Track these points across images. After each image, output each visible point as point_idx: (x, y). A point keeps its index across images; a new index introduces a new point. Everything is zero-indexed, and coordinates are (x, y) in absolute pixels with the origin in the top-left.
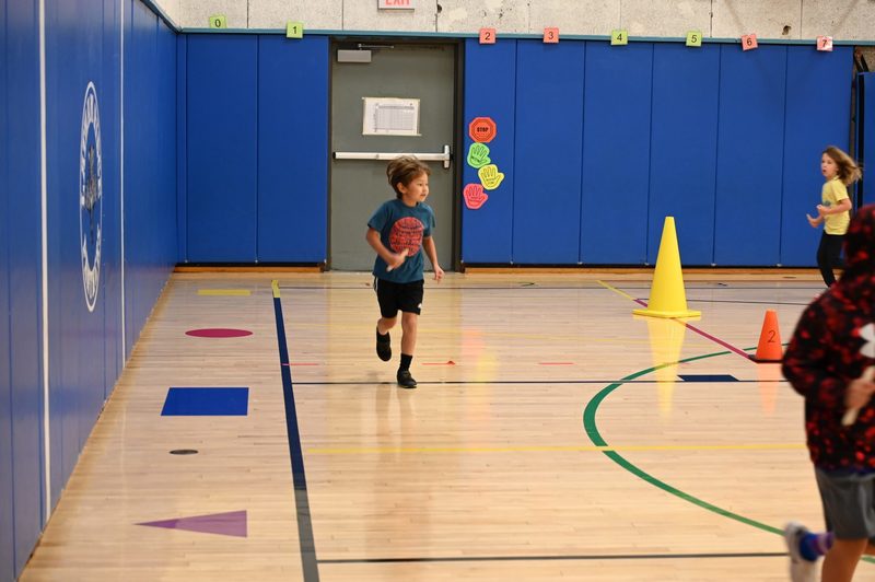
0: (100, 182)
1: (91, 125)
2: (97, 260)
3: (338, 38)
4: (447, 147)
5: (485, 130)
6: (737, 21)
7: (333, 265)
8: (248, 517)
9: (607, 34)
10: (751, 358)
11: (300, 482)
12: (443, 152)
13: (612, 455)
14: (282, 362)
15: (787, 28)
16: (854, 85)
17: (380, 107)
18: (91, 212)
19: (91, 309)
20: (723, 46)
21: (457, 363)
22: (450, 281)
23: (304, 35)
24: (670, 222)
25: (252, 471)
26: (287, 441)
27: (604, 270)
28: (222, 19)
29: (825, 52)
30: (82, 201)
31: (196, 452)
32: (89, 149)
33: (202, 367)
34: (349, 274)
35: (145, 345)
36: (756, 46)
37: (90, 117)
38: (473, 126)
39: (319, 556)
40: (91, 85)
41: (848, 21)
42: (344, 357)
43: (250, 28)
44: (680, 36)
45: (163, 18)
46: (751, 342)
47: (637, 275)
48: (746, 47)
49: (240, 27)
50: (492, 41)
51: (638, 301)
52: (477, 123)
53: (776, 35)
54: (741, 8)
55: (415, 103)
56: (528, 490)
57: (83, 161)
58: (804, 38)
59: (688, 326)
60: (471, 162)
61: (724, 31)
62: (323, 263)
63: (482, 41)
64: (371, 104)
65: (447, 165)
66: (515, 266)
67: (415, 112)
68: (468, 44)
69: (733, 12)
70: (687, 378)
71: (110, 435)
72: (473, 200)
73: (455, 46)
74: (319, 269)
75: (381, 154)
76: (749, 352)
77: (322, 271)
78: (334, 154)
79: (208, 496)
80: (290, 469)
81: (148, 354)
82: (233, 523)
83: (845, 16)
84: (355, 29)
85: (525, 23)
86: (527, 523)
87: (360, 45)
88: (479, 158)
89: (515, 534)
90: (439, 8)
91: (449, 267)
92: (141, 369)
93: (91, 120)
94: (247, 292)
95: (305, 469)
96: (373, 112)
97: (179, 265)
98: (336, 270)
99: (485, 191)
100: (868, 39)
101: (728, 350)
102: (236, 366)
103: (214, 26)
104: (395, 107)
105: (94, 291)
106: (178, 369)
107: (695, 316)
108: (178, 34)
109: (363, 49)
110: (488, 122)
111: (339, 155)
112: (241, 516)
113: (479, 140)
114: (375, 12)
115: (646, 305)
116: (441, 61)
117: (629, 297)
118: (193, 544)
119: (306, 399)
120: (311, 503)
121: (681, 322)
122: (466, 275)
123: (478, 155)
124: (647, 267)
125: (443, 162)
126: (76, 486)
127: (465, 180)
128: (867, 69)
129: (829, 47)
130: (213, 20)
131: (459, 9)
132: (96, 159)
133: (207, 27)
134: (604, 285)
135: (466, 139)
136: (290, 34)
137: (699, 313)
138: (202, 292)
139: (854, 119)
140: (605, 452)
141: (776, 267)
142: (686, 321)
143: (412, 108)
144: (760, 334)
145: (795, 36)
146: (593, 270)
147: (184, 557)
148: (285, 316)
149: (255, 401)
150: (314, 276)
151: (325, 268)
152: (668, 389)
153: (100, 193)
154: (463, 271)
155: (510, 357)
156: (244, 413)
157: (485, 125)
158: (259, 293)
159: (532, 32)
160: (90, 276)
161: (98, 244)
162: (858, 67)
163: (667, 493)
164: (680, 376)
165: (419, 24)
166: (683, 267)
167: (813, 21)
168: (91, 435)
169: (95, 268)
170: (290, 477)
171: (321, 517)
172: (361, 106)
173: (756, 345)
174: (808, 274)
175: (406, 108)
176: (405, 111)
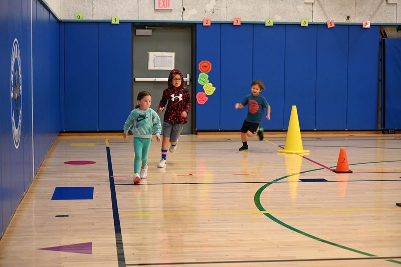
0: (21, 87)
1: (16, 59)
2: (20, 124)
3: (136, 24)
4: (188, 75)
5: (206, 66)
6: (325, 14)
8: (93, 245)
9: (264, 21)
10: (334, 171)
11: (118, 230)
12: (187, 77)
13: (268, 215)
14: (110, 175)
15: (348, 17)
16: (380, 44)
17: (156, 56)
18: (16, 101)
19: (17, 147)
20: (318, 26)
21: (194, 175)
22: (190, 138)
23: (120, 22)
24: (294, 108)
25: (95, 224)
26: (112, 211)
28: (80, 15)
29: (366, 28)
30: (12, 95)
31: (68, 216)
32: (15, 70)
33: (72, 178)
35: (45, 168)
36: (334, 26)
37: (16, 55)
38: (201, 65)
39: (127, 262)
40: (16, 40)
41: (377, 14)
43: (94, 19)
44: (298, 21)
45: (52, 13)
46: (334, 164)
47: (279, 135)
48: (329, 26)
49: (89, 19)
50: (209, 24)
51: (280, 146)
52: (202, 63)
53: (343, 20)
54: (327, 8)
55: (173, 54)
56: (227, 231)
57: (12, 76)
58: (356, 22)
59: (303, 157)
60: (200, 82)
61: (318, 19)
63: (204, 24)
64: (152, 55)
65: (188, 83)
66: (221, 131)
67: (173, 58)
68: (197, 26)
69: (323, 10)
70: (303, 180)
71: (27, 209)
72: (201, 100)
73: (192, 27)
75: (157, 79)
76: (333, 169)
78: (135, 79)
79: (74, 236)
80: (113, 223)
81: (46, 172)
82: (86, 248)
83: (376, 12)
84: (144, 19)
85: (225, 16)
86: (227, 246)
87: (146, 27)
89: (221, 251)
90: (184, 9)
91: (190, 132)
92: (42, 179)
93: (16, 57)
94: (93, 144)
95: (121, 223)
96: (153, 59)
97: (62, 132)
99: (207, 96)
100: (387, 22)
101: (323, 167)
102: (88, 177)
103: (77, 19)
104: (163, 56)
105: (18, 139)
106: (60, 179)
107: (307, 153)
108: (60, 22)
109: (148, 29)
110: (208, 63)
111: (137, 79)
112: (90, 244)
113: (204, 71)
114: (154, 11)
115: (283, 148)
116: (185, 34)
117: (275, 145)
118: (66, 258)
119: (121, 191)
120: (123, 238)
121: (300, 156)
122: (198, 136)
123: (203, 79)
124: (284, 131)
125: (186, 82)
126: (10, 232)
127: (197, 90)
128: (386, 36)
129: (368, 26)
130: (77, 15)
131: (194, 10)
132: (19, 76)
133: (74, 19)
135: (197, 71)
136: (113, 22)
137: (309, 151)
138: (72, 145)
139: (381, 60)
140: (264, 214)
141: (345, 131)
142: (303, 155)
143: (172, 57)
144: (338, 160)
145: (352, 21)
147: (61, 263)
148: (111, 155)
149: (97, 193)
152: (294, 185)
153: (21, 92)
154: (196, 134)
155: (219, 172)
156: (92, 199)
157: (206, 64)
158: (99, 145)
159: (228, 20)
160: (16, 132)
161: (20, 116)
162: (382, 35)
163: (295, 232)
164: (300, 179)
165: (174, 17)
166: (301, 131)
167: (361, 14)
168: (17, 209)
169: (18, 128)
170: (113, 227)
171: (128, 244)
172: (148, 56)
173: (336, 165)
174: (360, 133)
175: (168, 57)
176: (168, 58)
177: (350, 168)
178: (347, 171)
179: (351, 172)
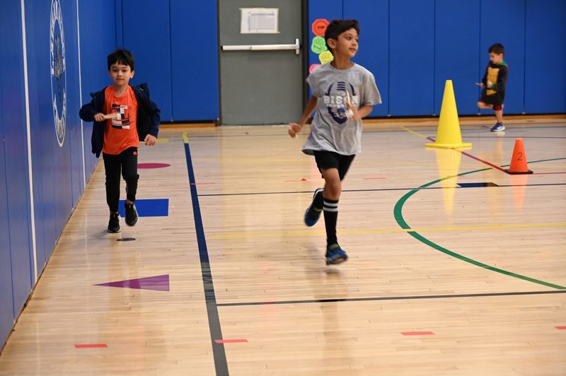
0: (64, 60)
1: (57, 21)
2: (64, 112)
4: (297, 40)
5: (323, 27)
7: (224, 121)
8: (170, 279)
10: (506, 171)
11: (204, 257)
12: (295, 43)
13: (413, 234)
14: (190, 183)
17: (252, 15)
18: (59, 80)
19: (61, 145)
21: (308, 180)
24: (449, 83)
25: (172, 250)
26: (195, 231)
27: (405, 120)
30: (52, 71)
31: (134, 239)
32: (56, 37)
34: (234, 127)
35: (98, 175)
37: (56, 16)
38: (315, 25)
39: (218, 302)
42: (232, 179)
46: (506, 162)
47: (428, 122)
51: (429, 138)
52: (317, 23)
55: (275, 11)
56: (358, 257)
57: (52, 45)
59: (463, 153)
60: (314, 49)
62: (217, 121)
64: (245, 12)
65: (298, 52)
67: (276, 17)
70: (463, 185)
71: (76, 231)
74: (213, 124)
75: (253, 46)
76: (504, 168)
77: (217, 125)
78: (222, 47)
79: (144, 267)
80: (198, 249)
82: (161, 282)
86: (358, 278)
88: (320, 47)
89: (350, 285)
92: (97, 190)
93: (56, 18)
94: (166, 140)
95: (208, 248)
96: (247, 18)
98: (226, 125)
101: (490, 167)
102: (160, 185)
104: (262, 14)
105: (63, 134)
107: (468, 147)
110: (324, 22)
111: (225, 48)
112: (166, 278)
113: (319, 34)
115: (434, 141)
117: (424, 136)
118: (134, 296)
119: (208, 205)
120: (211, 269)
121: (459, 151)
123: (318, 45)
124: (434, 117)
125: (295, 50)
126: (54, 263)
127: (311, 61)
132: (61, 45)
134: (406, 129)
135: (311, 35)
137: (470, 144)
140: (409, 232)
141: (521, 115)
142: (462, 150)
143: (273, 15)
144: (511, 156)
146: (398, 120)
147: (127, 304)
148: (191, 154)
149: (173, 207)
150: (211, 129)
151: (218, 124)
152: (450, 192)
153: (65, 69)
156: (167, 215)
157: (323, 24)
158: (174, 141)
160: (60, 123)
161: (65, 102)
163: (452, 257)
164: (459, 184)
166: (459, 116)
168: (64, 231)
169: (62, 118)
170: (198, 253)
171: (219, 277)
172: (239, 14)
173: (509, 163)
174: (543, 118)
175: (269, 14)
176: (269, 17)
177: (530, 167)
178: (526, 171)
179: (531, 173)
